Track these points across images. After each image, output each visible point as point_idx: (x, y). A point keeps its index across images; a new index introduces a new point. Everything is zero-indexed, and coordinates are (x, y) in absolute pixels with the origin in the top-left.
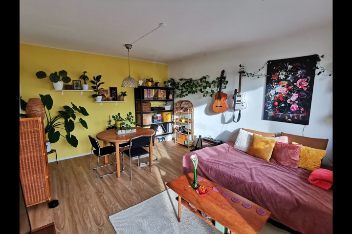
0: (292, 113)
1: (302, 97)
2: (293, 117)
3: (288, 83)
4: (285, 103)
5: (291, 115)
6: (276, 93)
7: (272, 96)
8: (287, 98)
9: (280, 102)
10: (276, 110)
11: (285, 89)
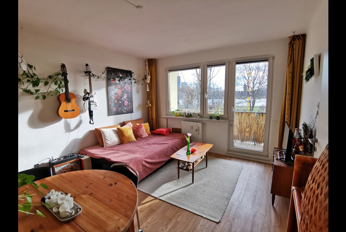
0: (126, 107)
1: (129, 96)
2: (126, 109)
3: (121, 86)
4: (121, 100)
5: (125, 109)
6: (116, 94)
7: (113, 95)
8: (122, 97)
9: (118, 100)
10: (117, 106)
11: (120, 91)
